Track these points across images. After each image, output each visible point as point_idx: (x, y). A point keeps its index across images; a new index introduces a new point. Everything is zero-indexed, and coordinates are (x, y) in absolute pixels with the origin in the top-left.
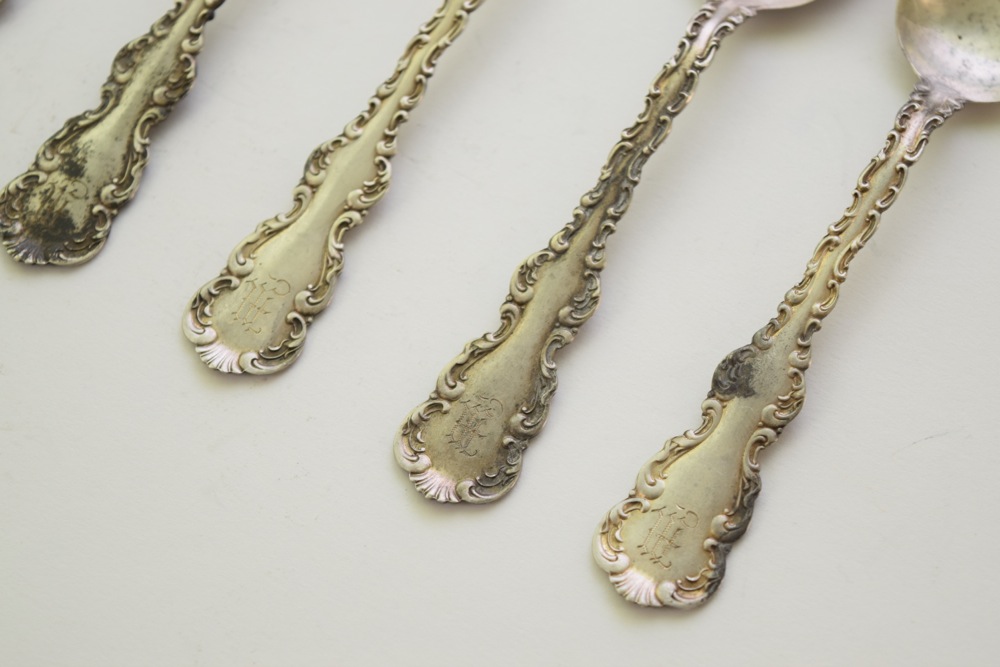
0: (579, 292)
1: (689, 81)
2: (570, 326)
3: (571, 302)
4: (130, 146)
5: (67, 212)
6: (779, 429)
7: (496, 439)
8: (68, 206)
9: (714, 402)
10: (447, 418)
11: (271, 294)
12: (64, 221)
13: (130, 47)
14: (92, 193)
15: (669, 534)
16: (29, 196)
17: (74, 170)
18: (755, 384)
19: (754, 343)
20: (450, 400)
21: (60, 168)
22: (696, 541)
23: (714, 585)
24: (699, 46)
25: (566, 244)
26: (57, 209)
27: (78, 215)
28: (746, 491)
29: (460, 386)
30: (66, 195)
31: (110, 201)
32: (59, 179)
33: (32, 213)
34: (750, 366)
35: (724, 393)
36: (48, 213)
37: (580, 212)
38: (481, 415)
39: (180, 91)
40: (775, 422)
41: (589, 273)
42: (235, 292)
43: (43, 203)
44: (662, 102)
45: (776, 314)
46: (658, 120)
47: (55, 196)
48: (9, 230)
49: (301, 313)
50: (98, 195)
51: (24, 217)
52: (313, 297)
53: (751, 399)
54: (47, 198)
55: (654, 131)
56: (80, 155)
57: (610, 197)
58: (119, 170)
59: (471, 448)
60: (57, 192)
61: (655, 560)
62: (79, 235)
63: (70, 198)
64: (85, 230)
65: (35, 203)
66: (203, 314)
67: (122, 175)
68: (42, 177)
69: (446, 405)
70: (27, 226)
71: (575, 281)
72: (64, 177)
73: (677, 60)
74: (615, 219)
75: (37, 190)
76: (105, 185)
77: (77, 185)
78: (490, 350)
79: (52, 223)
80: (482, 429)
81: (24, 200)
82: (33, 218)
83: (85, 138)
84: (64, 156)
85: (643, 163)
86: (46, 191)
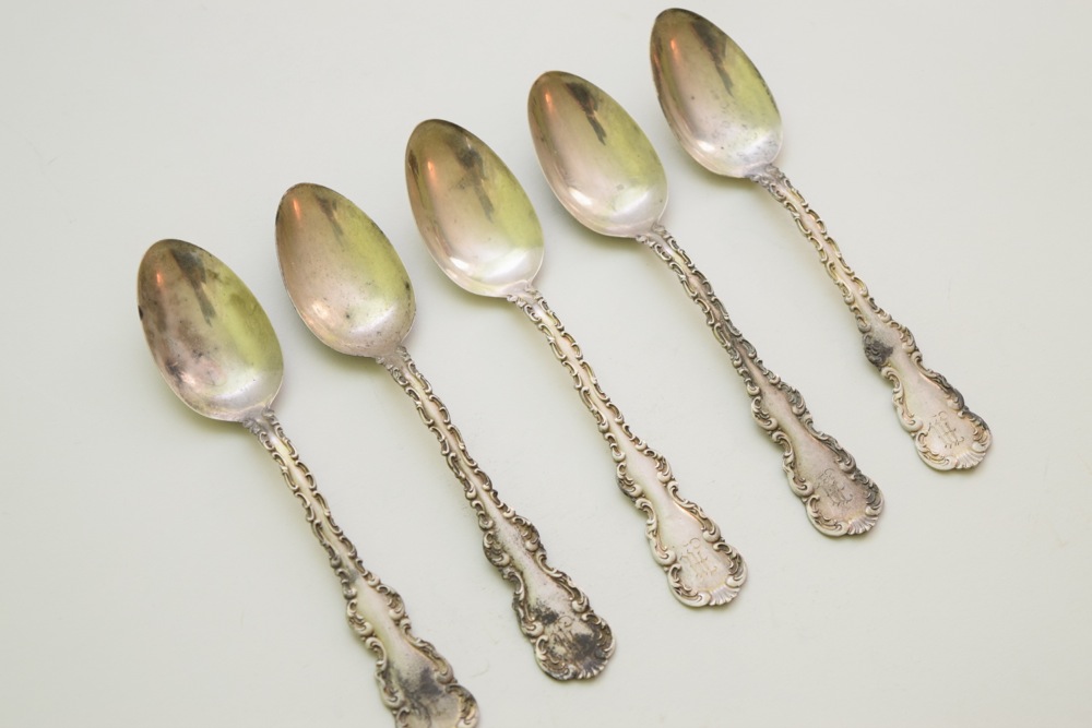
0: (787, 398)
1: (697, 274)
2: (804, 413)
3: (791, 403)
4: (555, 579)
5: (576, 634)
6: (916, 350)
7: (849, 482)
8: (574, 632)
9: (884, 370)
10: (822, 500)
11: (697, 551)
12: (581, 640)
13: (488, 546)
14: (572, 615)
15: (947, 430)
16: (552, 652)
17: (551, 618)
18: (888, 344)
19: (864, 332)
20: (813, 493)
21: (545, 625)
22: (955, 419)
23: (984, 426)
24: (679, 260)
25: (758, 389)
26: (571, 639)
27: (582, 629)
28: (941, 382)
29: (808, 484)
30: (565, 630)
31: (583, 608)
32: (552, 628)
33: (566, 655)
34: (876, 342)
35: (884, 361)
36: (571, 646)
37: (741, 370)
38: (831, 482)
39: (534, 535)
40: (912, 348)
41: (779, 386)
42: (684, 569)
43: (563, 645)
44: (703, 294)
45: (853, 314)
46: (712, 302)
47: (562, 637)
48: (571, 671)
49: (716, 542)
50: (575, 612)
51: (566, 660)
52: (710, 530)
53: (895, 351)
54: (561, 642)
55: (718, 308)
56: (543, 610)
57: (742, 351)
58: (565, 594)
59: (848, 497)
60: (560, 634)
61: (957, 443)
62: (596, 636)
63: (568, 629)
64: (594, 631)
65: (560, 650)
66: (688, 592)
67: (570, 593)
68: (545, 638)
69: (816, 497)
70: (573, 661)
71: (779, 394)
72: (552, 626)
73: (682, 273)
74: (756, 356)
75: (551, 645)
76: (571, 605)
77: (563, 620)
78: (795, 458)
79: (579, 647)
80: (840, 486)
81: (554, 655)
82: (570, 656)
83: (533, 602)
84: (537, 619)
85: (731, 324)
86: (555, 640)
